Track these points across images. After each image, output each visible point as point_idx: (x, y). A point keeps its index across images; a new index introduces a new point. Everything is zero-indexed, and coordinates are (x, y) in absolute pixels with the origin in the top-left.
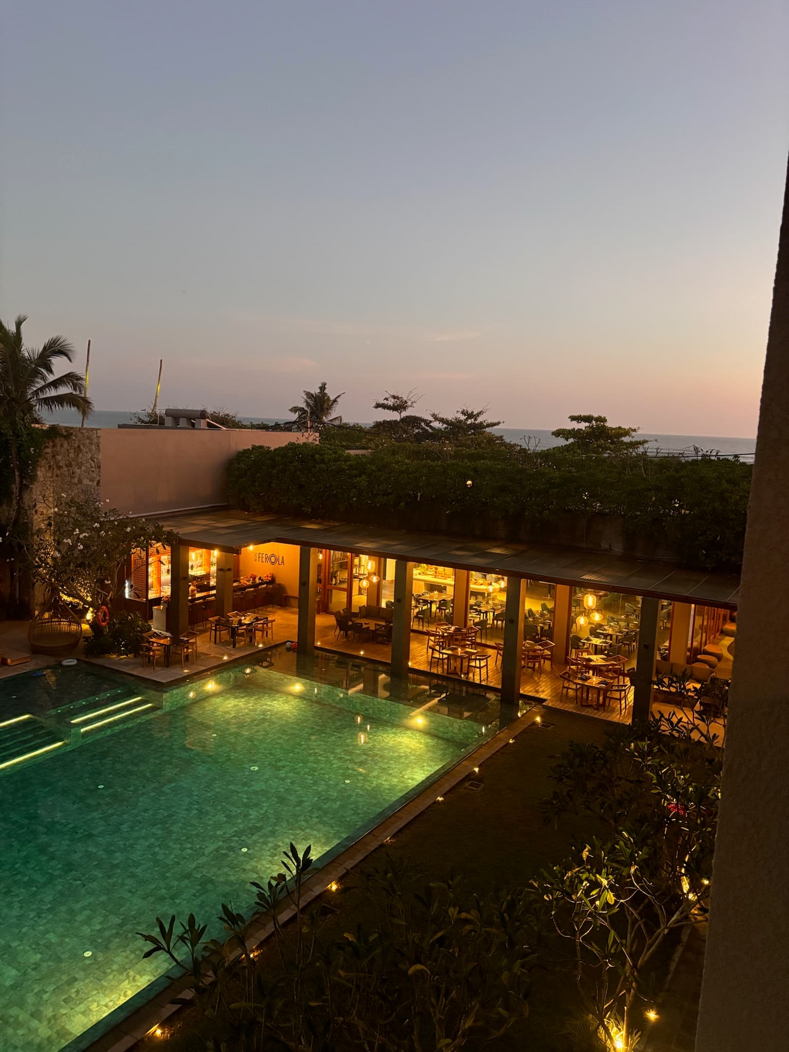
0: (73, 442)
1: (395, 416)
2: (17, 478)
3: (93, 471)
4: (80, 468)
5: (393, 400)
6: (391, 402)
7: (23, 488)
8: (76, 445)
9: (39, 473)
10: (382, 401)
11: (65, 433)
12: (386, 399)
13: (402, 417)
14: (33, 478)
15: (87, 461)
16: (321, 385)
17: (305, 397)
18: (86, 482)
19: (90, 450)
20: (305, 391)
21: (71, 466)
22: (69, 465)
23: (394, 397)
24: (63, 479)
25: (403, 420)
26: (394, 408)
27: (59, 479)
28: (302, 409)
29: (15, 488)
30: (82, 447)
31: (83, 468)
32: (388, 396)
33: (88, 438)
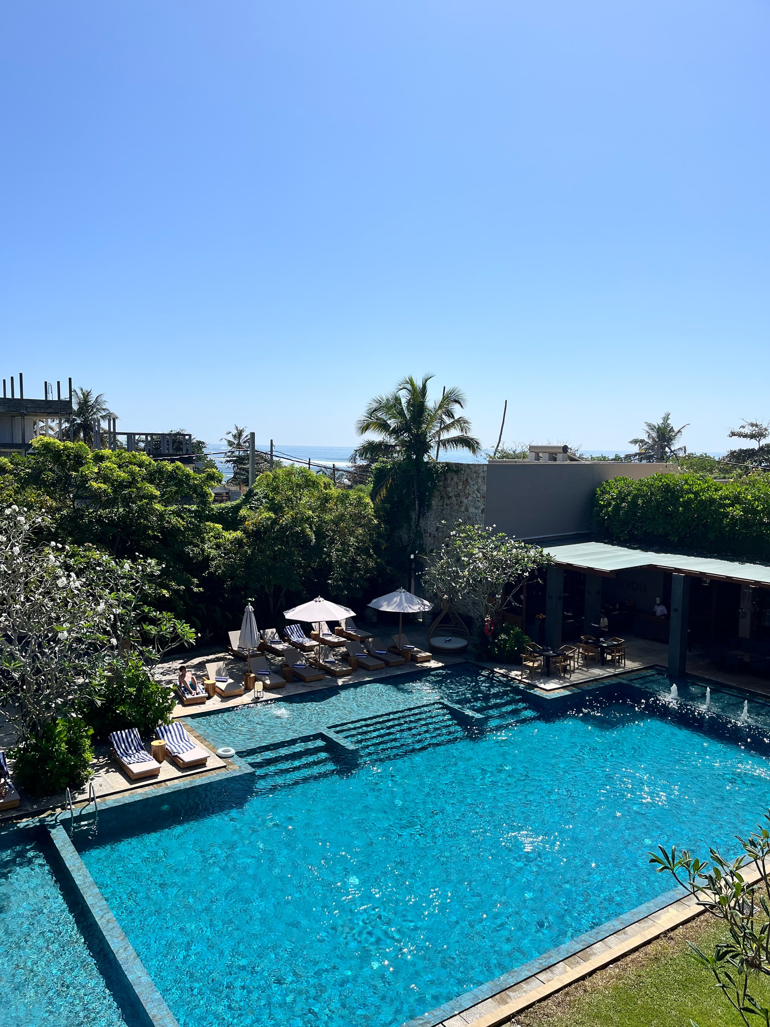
0: (462, 476)
1: (753, 444)
2: (417, 507)
3: (478, 501)
4: (467, 498)
5: (750, 428)
6: (748, 430)
7: (421, 514)
8: (465, 479)
9: (433, 502)
10: (737, 430)
11: (455, 469)
12: (743, 427)
13: (761, 445)
14: (429, 506)
15: (474, 492)
16: (664, 416)
17: (647, 428)
18: (472, 510)
19: (477, 483)
20: (646, 423)
21: (459, 497)
22: (458, 496)
23: (752, 425)
24: (452, 508)
25: (761, 449)
26: (752, 436)
27: (449, 507)
28: (642, 441)
29: (414, 516)
30: (469, 480)
31: (470, 498)
32: (744, 424)
33: (475, 472)
